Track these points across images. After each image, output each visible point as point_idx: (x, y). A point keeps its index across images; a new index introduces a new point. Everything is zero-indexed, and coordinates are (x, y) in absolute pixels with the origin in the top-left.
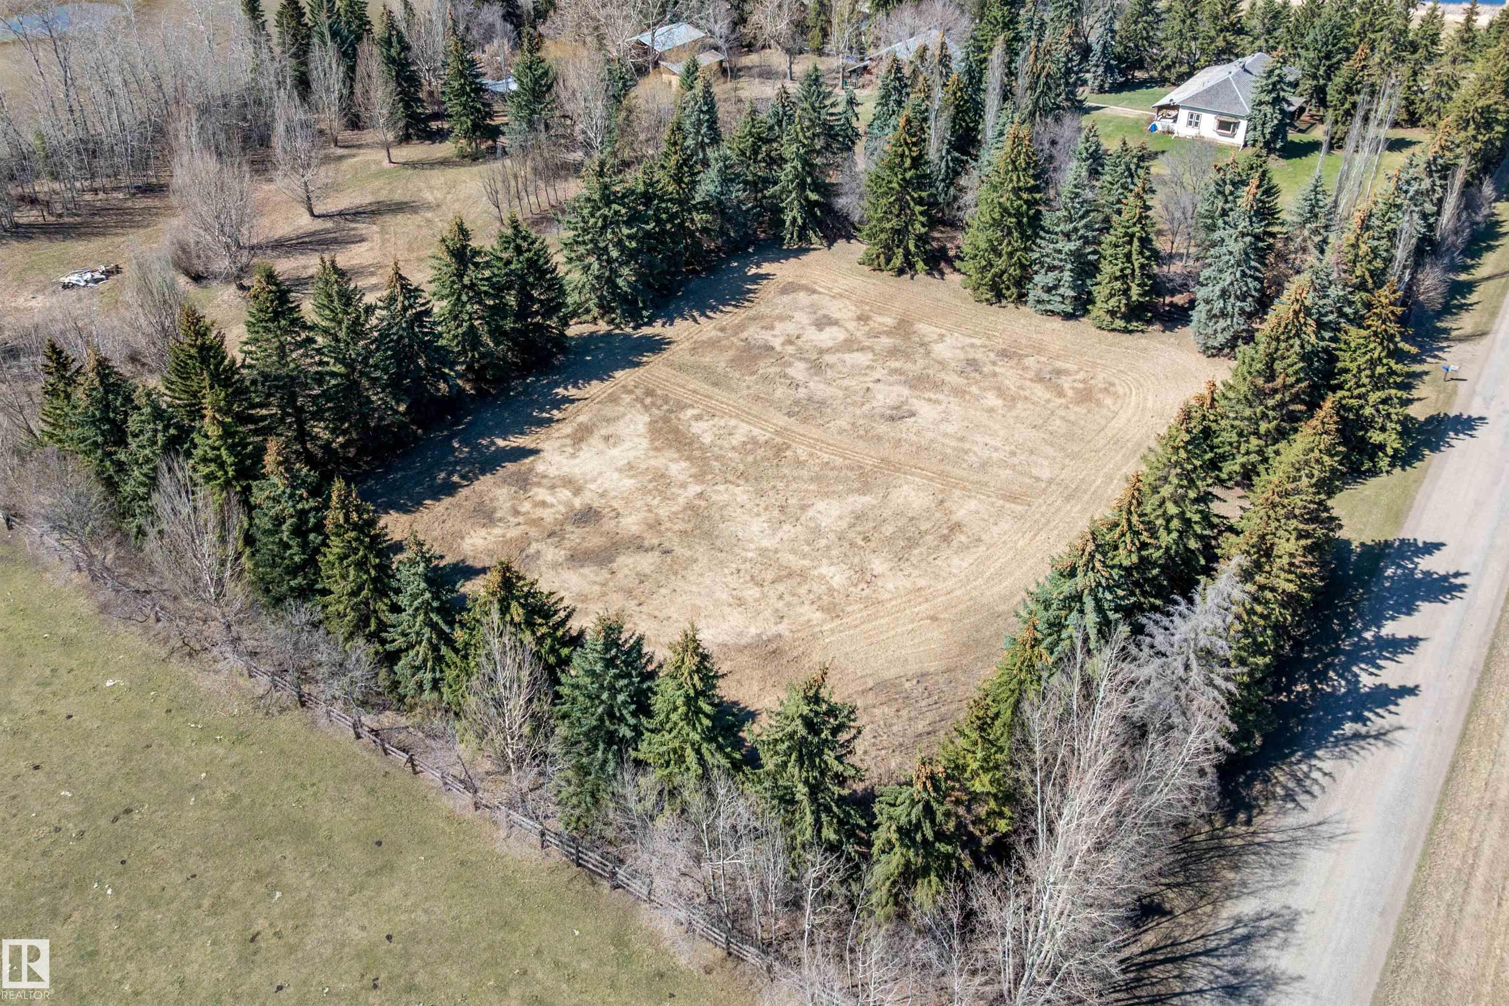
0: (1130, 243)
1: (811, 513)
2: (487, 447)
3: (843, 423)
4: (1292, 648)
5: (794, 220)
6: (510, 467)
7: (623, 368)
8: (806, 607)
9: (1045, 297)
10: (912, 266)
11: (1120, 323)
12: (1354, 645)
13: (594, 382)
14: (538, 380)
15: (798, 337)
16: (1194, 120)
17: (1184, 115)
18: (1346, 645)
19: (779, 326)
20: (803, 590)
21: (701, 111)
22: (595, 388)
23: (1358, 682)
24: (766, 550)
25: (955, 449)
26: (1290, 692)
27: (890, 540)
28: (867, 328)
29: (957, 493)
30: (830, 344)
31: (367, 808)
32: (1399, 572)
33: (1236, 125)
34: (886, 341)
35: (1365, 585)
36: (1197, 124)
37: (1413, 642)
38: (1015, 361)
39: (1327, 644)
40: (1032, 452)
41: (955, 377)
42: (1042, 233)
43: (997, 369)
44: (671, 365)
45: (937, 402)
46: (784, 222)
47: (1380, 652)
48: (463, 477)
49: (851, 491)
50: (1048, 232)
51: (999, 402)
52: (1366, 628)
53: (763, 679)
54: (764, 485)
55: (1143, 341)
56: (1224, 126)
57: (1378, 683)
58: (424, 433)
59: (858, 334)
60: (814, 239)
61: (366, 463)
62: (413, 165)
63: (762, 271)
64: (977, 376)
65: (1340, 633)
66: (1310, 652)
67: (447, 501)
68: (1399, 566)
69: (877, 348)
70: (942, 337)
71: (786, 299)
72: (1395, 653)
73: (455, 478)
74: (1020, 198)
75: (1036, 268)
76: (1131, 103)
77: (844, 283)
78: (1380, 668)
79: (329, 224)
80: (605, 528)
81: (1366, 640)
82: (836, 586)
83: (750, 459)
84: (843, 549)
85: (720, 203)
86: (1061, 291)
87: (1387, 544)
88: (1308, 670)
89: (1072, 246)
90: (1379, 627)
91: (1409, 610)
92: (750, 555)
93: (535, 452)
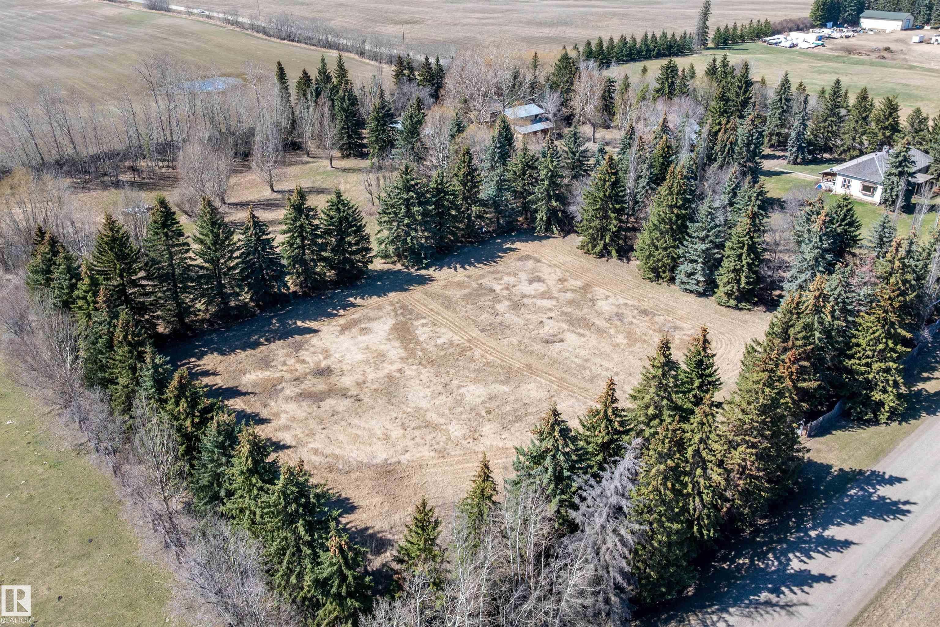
0: (742, 248)
1: (462, 390)
2: (291, 325)
3: (514, 340)
4: (751, 532)
5: (542, 219)
6: (297, 337)
7: (396, 291)
8: (426, 448)
9: (686, 280)
10: (609, 253)
11: (733, 302)
12: (799, 538)
13: (374, 297)
14: (343, 292)
15: (514, 286)
16: (847, 183)
17: (839, 180)
18: (792, 538)
19: (506, 278)
20: (429, 437)
21: (496, 147)
22: (375, 299)
23: (788, 564)
24: (421, 409)
25: (579, 365)
26: (732, 561)
27: (503, 416)
28: (561, 286)
29: (565, 392)
30: (533, 293)
31: (97, 519)
32: (861, 493)
33: (875, 189)
34: (569, 295)
35: (828, 498)
36: (848, 187)
37: (847, 544)
38: (650, 317)
39: (778, 534)
40: (630, 375)
41: (604, 322)
42: (687, 237)
43: (635, 321)
44: (426, 294)
45: (583, 336)
46: (536, 218)
47: (816, 547)
48: (267, 340)
49: (496, 381)
50: (690, 236)
51: (625, 341)
52: (814, 528)
53: (373, 488)
54: (442, 370)
55: (747, 316)
56: (866, 189)
57: (803, 568)
58: (261, 313)
59: (554, 289)
60: (555, 231)
61: (218, 324)
62: (344, 170)
63: (513, 246)
64: (619, 323)
65: (793, 528)
66: (763, 537)
67: (249, 352)
68: (862, 489)
69: (561, 299)
70: (607, 297)
71: (519, 264)
72: (827, 550)
73: (262, 340)
74: (673, 213)
75: (681, 260)
76: (812, 172)
77: (561, 258)
78: (810, 558)
79: (279, 196)
80: (331, 381)
81: (810, 536)
82: (453, 438)
83: (442, 353)
84: (470, 416)
85: (495, 202)
86: (696, 277)
87: (861, 472)
88: (755, 550)
89: (703, 247)
90: (824, 530)
91: (855, 520)
92: (409, 410)
93: (316, 331)
